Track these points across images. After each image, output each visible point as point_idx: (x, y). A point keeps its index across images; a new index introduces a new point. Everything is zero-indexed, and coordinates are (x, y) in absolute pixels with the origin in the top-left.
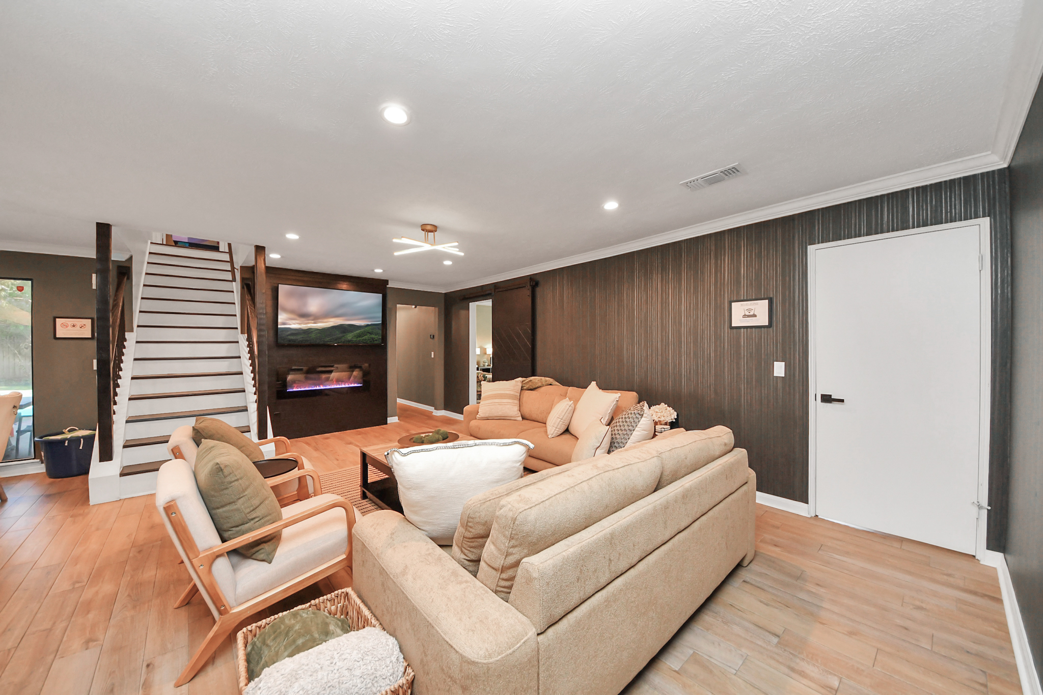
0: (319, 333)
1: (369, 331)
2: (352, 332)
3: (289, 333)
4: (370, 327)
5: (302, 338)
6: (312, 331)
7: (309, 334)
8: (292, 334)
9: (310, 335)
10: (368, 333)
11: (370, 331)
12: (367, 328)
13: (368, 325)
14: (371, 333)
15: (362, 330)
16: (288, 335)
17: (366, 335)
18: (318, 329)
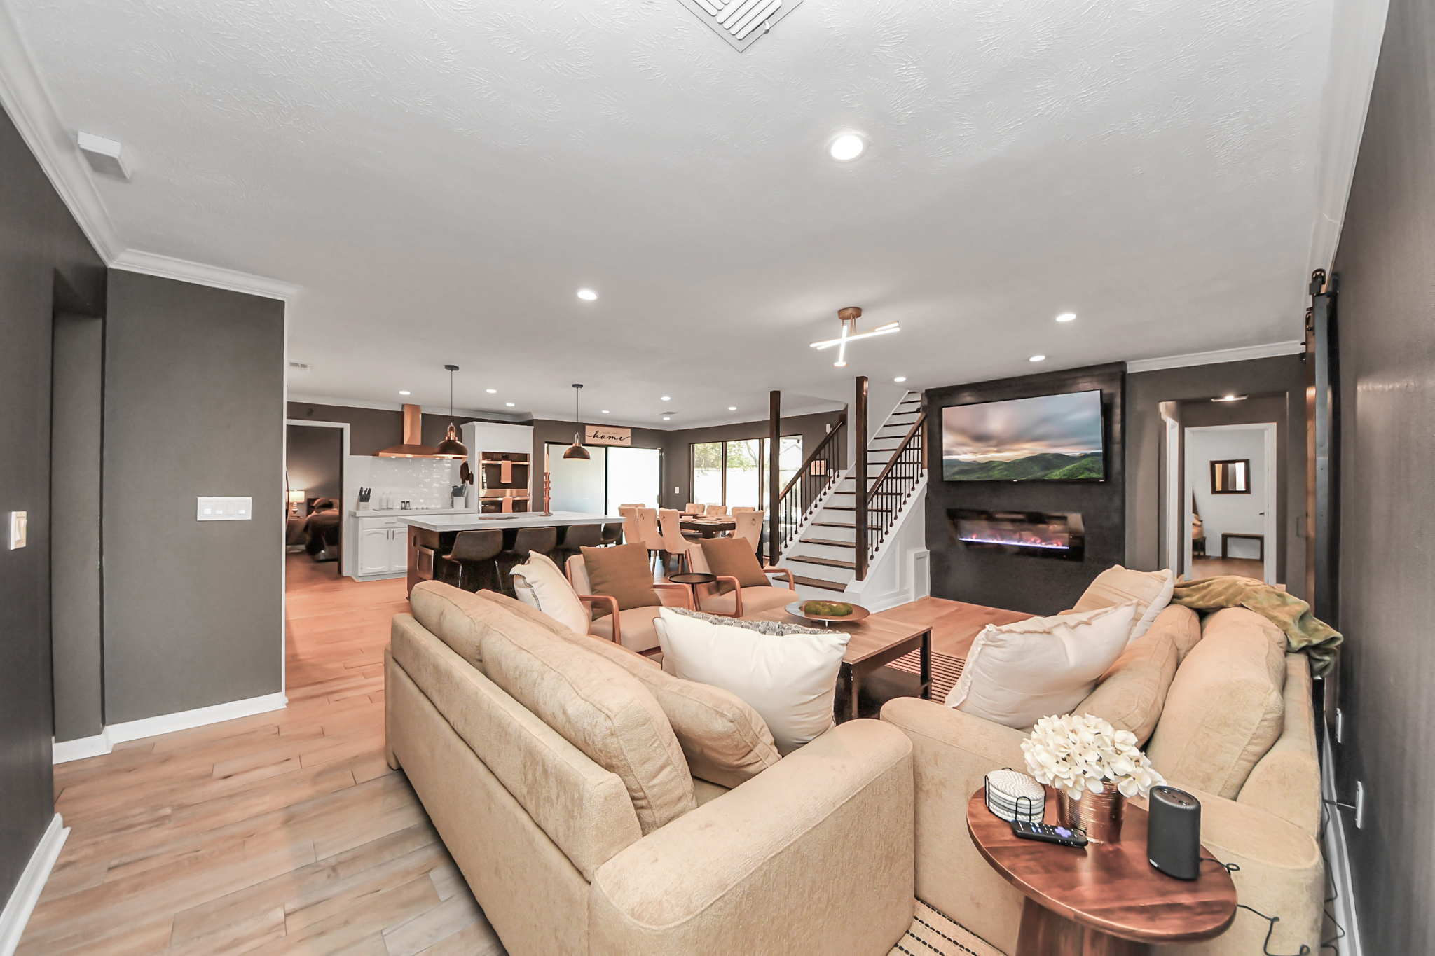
0: (1006, 470)
1: (1088, 466)
2: (1059, 467)
3: (956, 469)
4: (1090, 459)
5: (978, 478)
6: (995, 467)
7: (989, 470)
8: (961, 472)
9: (991, 474)
10: (1087, 469)
11: (1090, 465)
12: (1084, 461)
13: (1086, 456)
14: (1090, 470)
15: (1076, 464)
16: (958, 473)
17: (1083, 473)
18: (1005, 463)
